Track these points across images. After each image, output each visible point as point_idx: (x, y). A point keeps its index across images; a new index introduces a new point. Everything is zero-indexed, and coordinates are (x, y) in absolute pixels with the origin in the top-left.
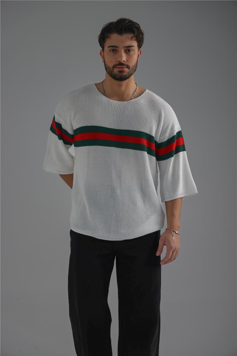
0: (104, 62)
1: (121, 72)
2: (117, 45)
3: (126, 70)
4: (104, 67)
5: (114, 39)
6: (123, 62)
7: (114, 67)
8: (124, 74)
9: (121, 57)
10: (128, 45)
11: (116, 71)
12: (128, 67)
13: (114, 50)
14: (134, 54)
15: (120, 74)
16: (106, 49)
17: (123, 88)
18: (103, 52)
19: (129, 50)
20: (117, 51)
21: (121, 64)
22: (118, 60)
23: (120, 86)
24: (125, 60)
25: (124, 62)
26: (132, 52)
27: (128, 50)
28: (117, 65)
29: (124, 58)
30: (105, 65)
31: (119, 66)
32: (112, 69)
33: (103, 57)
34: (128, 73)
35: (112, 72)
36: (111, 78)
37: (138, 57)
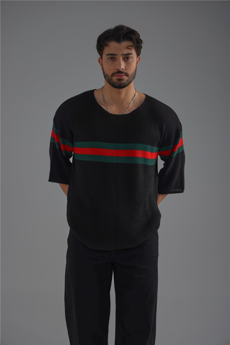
0: (103, 70)
1: (120, 80)
2: (115, 53)
3: (125, 78)
4: (103, 75)
5: (113, 47)
6: (121, 70)
7: (113, 75)
8: (123, 82)
9: (120, 65)
10: (127, 53)
11: (115, 79)
12: (127, 75)
13: (113, 58)
14: (133, 61)
15: (119, 82)
16: (104, 56)
17: (123, 95)
18: (101, 60)
19: (128, 58)
20: (115, 59)
21: (119, 72)
22: (117, 68)
23: (120, 93)
24: (124, 68)
25: (123, 70)
26: (131, 60)
27: (126, 58)
28: (116, 73)
29: (123, 66)
30: (104, 73)
31: (118, 74)
32: (110, 77)
33: (102, 65)
34: (127, 80)
35: (111, 80)
36: (110, 85)
37: (137, 64)
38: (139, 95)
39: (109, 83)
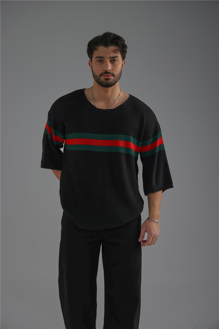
0: (92, 71)
1: (107, 79)
2: (103, 56)
3: (112, 78)
4: (92, 76)
5: (101, 51)
6: (108, 71)
7: (101, 75)
8: (110, 81)
9: (107, 66)
10: (113, 56)
11: (102, 78)
12: (113, 75)
13: (101, 60)
14: (119, 63)
15: (106, 82)
16: (94, 59)
17: (109, 93)
18: (91, 62)
19: (114, 61)
20: (103, 61)
21: (107, 72)
22: (104, 69)
23: (107, 91)
24: (111, 69)
25: (109, 71)
26: (117, 62)
27: (113, 60)
28: (104, 73)
29: (110, 67)
30: (93, 73)
31: (105, 75)
32: (99, 77)
33: (92, 67)
34: (114, 80)
35: (99, 79)
36: (98, 84)
37: (122, 66)
39: (97, 82)
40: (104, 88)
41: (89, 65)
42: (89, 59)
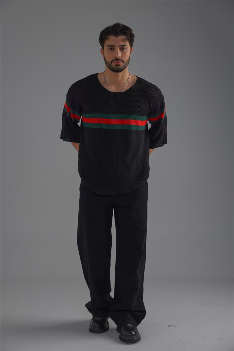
0: (104, 58)
1: (118, 65)
2: (114, 44)
3: (122, 64)
4: (104, 62)
5: (112, 40)
6: (118, 58)
7: (112, 62)
8: (120, 67)
9: (117, 53)
10: (122, 45)
11: (113, 65)
12: (123, 62)
13: (112, 48)
14: (127, 51)
15: (117, 67)
16: (105, 47)
17: (120, 78)
18: (103, 50)
19: (123, 48)
20: (113, 49)
21: (117, 59)
22: (115, 56)
23: (117, 76)
24: (121, 56)
25: (119, 58)
26: (126, 50)
27: (122, 48)
28: (114, 60)
29: (120, 54)
30: (105, 60)
31: (116, 61)
32: (110, 64)
33: (103, 54)
34: (123, 66)
35: (111, 66)
36: (110, 70)
37: (130, 53)
38: (132, 77)
39: (109, 68)
40: (114, 73)
41: (101, 53)
42: (101, 47)
